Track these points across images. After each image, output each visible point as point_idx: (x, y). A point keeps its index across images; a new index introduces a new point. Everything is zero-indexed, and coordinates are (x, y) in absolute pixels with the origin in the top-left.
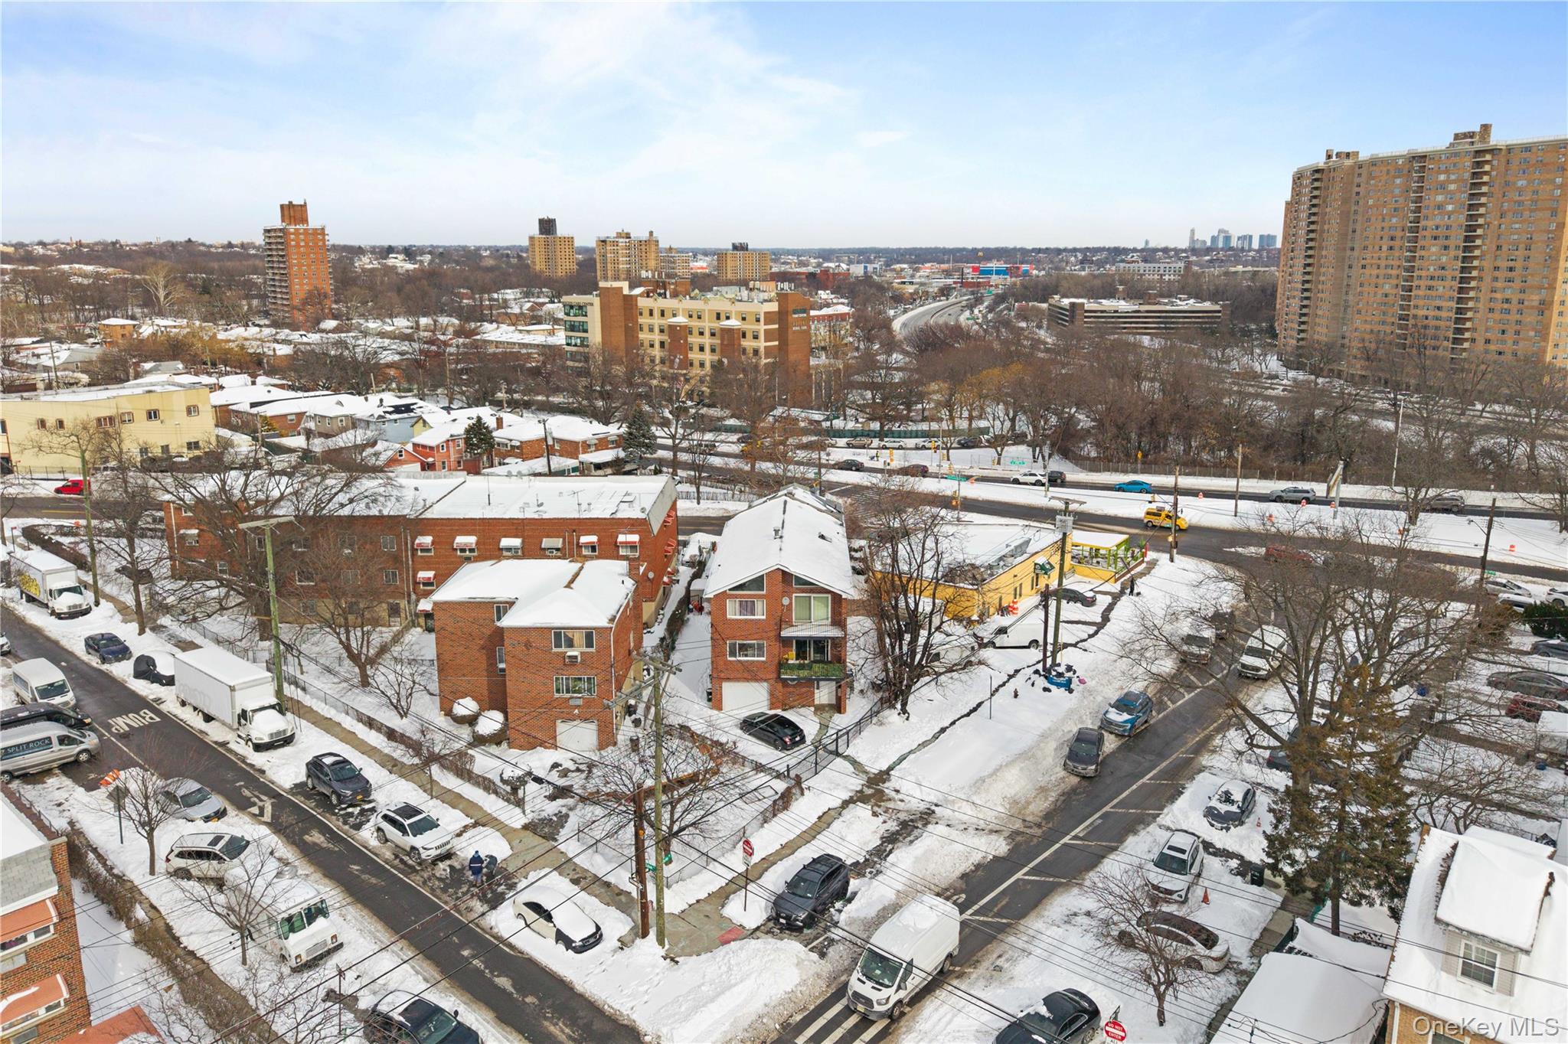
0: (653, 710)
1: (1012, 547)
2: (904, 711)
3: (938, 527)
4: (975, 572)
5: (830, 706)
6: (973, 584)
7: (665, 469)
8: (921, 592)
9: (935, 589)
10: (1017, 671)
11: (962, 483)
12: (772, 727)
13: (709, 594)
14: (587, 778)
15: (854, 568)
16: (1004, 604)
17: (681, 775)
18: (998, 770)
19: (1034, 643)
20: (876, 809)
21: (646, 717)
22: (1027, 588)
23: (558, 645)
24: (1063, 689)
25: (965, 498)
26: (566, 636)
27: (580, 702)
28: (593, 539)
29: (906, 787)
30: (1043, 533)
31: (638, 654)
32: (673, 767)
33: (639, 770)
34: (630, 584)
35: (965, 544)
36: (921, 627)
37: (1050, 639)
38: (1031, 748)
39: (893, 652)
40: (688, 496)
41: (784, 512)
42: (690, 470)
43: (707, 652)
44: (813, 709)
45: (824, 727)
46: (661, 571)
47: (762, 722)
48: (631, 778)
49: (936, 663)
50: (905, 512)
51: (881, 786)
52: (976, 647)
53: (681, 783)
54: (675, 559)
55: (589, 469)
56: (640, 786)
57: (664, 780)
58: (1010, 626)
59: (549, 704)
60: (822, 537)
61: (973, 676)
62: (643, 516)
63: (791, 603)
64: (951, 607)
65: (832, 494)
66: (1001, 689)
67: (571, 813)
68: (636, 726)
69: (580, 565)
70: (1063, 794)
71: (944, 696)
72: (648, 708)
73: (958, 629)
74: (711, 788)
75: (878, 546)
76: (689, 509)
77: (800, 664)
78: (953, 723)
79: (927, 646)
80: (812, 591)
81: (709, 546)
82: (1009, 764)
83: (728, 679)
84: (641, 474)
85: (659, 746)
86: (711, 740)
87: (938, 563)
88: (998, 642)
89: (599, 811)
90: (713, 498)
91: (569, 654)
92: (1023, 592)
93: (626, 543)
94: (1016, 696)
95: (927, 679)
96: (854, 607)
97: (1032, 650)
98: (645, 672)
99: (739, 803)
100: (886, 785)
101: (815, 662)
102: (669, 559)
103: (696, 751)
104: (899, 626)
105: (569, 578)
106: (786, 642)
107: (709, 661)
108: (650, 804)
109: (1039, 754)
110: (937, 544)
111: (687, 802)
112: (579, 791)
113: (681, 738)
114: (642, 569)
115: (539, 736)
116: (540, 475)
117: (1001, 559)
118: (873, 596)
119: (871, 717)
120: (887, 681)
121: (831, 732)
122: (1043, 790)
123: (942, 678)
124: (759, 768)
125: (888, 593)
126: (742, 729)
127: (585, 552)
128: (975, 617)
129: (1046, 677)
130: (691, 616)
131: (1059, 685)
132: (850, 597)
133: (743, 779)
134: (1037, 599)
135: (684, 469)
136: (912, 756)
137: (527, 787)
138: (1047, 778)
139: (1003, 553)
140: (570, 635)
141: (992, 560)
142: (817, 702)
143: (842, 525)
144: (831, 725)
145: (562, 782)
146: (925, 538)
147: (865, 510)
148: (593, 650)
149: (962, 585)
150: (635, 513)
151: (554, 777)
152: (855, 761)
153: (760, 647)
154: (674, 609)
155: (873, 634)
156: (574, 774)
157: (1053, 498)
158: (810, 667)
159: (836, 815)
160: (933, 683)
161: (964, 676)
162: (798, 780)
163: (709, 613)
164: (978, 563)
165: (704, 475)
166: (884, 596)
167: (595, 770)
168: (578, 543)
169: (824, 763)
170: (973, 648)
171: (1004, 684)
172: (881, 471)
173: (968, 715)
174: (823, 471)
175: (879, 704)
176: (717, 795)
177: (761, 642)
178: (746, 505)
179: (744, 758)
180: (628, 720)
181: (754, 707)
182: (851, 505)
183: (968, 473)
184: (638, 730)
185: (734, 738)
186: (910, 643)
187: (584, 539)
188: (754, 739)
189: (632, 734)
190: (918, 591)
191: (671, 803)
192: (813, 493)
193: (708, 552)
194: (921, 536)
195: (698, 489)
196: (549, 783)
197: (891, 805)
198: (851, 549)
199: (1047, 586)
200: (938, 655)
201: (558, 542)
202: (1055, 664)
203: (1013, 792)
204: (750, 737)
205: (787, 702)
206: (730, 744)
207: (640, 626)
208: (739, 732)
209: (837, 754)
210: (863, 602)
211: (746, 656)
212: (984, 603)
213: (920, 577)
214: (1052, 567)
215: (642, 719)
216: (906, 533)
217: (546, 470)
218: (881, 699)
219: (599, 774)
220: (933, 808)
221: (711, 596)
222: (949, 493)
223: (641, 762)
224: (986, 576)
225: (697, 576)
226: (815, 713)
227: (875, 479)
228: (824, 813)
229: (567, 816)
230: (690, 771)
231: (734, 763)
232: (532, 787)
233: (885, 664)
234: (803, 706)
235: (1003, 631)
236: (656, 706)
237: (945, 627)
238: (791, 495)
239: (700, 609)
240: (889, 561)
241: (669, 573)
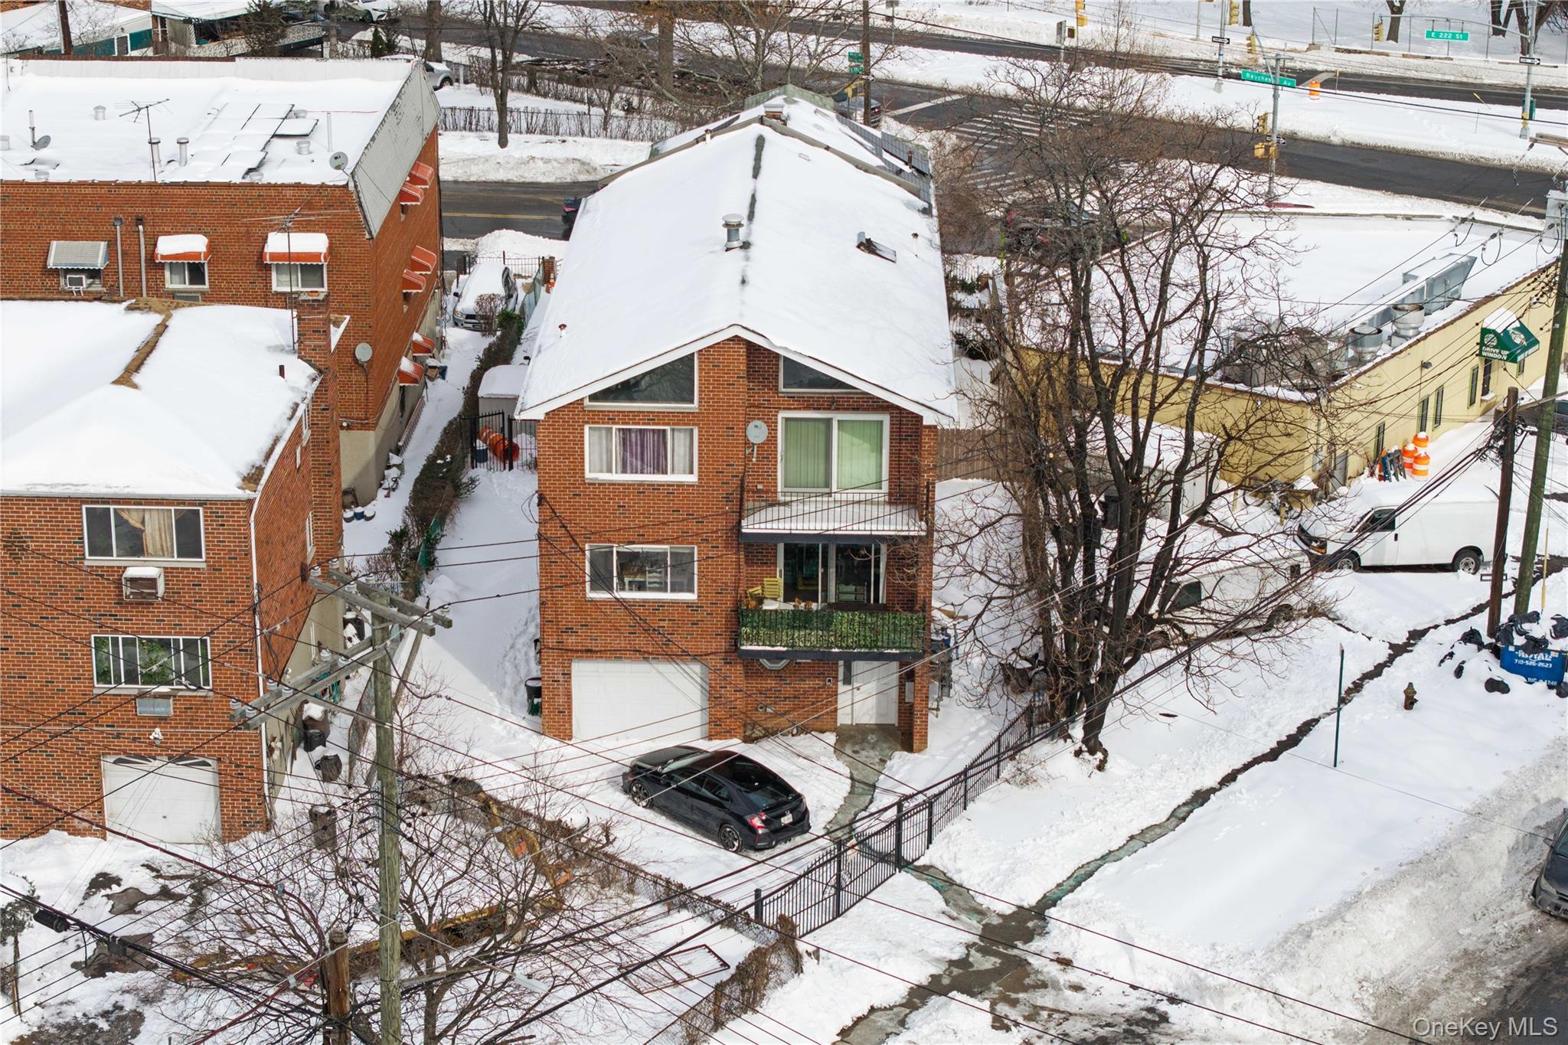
0: (371, 735)
1: (1420, 283)
2: (1091, 742)
3: (1209, 221)
4: (1311, 353)
5: (883, 730)
6: (1303, 389)
7: (403, 41)
8: (1153, 410)
9: (1195, 400)
10: (1416, 635)
11: (1285, 94)
12: (713, 787)
13: (534, 407)
14: (191, 917)
15: (960, 340)
16: (1391, 446)
17: (454, 912)
18: (1348, 906)
19: (1469, 555)
20: (1003, 1009)
21: (354, 753)
22: (1456, 401)
23: (100, 548)
24: (1542, 685)
25: (1292, 138)
26: (121, 522)
27: (167, 709)
28: (195, 244)
29: (1088, 950)
30: (1510, 241)
31: (327, 575)
32: (430, 890)
33: (337, 896)
34: (302, 376)
35: (1286, 271)
36: (1149, 509)
37: (1514, 545)
38: (1444, 847)
39: (1066, 581)
40: (470, 121)
41: (756, 172)
42: (478, 43)
43: (529, 574)
44: (831, 738)
45: (862, 787)
46: (393, 344)
47: (684, 772)
48: (313, 920)
49: (1189, 613)
50: (1117, 175)
51: (1021, 949)
52: (1305, 566)
53: (456, 933)
54: (432, 307)
55: (182, 40)
56: (338, 940)
57: (408, 926)
58: (1401, 509)
59: (79, 713)
60: (868, 246)
61: (1292, 648)
62: (338, 178)
63: (772, 439)
64: (1239, 453)
65: (900, 119)
66: (1369, 686)
67: (148, 1012)
68: (327, 778)
69: (156, 319)
70: (1527, 972)
71: (1207, 704)
72: (358, 730)
73: (1256, 517)
74: (539, 950)
75: (1035, 276)
76: (473, 160)
77: (795, 613)
78: (1230, 778)
79: (1165, 562)
80: (834, 404)
81: (533, 269)
82: (1383, 889)
83: (589, 653)
84: (335, 54)
85: (391, 832)
86: (540, 820)
87: (1206, 325)
88: (1370, 550)
89: (225, 1006)
90: (548, 128)
91: (132, 572)
92: (1446, 412)
93: (289, 256)
94: (1410, 702)
95: (1161, 655)
96: (959, 452)
97: (1463, 575)
98: (351, 630)
99: (617, 989)
100: (1036, 945)
101: (841, 606)
102: (413, 305)
103: (494, 848)
104: (1087, 505)
105: (127, 356)
106: (758, 549)
107: (534, 599)
108: (368, 988)
109: (1466, 863)
110: (1203, 269)
111: (471, 984)
112: (170, 952)
113: (455, 812)
114: (336, 334)
115: (55, 798)
116: (38, 53)
117: (1387, 316)
118: (1013, 421)
119: (999, 759)
120: (1047, 662)
121: (882, 800)
122: (1472, 960)
123: (1205, 654)
124: (675, 896)
125: (1055, 409)
126: (627, 790)
127: (173, 282)
128: (1306, 483)
129: (1496, 652)
130: (480, 472)
131: (1531, 674)
132: (946, 424)
133: (629, 926)
134: (1480, 431)
135: (460, 41)
136: (1109, 869)
137: (25, 937)
138: (1483, 929)
139: (1393, 299)
140: (134, 521)
141: (1361, 318)
142: (843, 719)
143: (926, 211)
144: (883, 782)
145: (121, 926)
146: (1171, 252)
147: (999, 169)
148: (199, 563)
149: (1271, 390)
150: (316, 171)
151: (98, 911)
152: (951, 882)
153: (682, 564)
154: (430, 449)
155: (1011, 527)
156: (152, 905)
157: (1541, 138)
158: (825, 621)
159: (891, 1027)
160: (1178, 667)
161: (1265, 650)
162: (787, 932)
163: (534, 465)
164: (1320, 326)
165: (518, 58)
166: (1047, 420)
167: (212, 895)
168: (151, 255)
169: (860, 887)
170: (1295, 570)
171: (1377, 671)
172: (1046, 53)
173: (1273, 755)
174: (875, 49)
175: (1022, 727)
176: (558, 968)
177: (683, 548)
178: (643, 149)
179: (633, 870)
180: (304, 762)
181: (665, 728)
182: (957, 151)
183: (1303, 62)
184: (332, 787)
185: (604, 816)
186: (1115, 556)
187: (169, 245)
188: (662, 820)
189: (313, 798)
190: (1144, 405)
191: (427, 987)
192: (844, 115)
193: (531, 289)
194: (1158, 245)
195: (501, 101)
196: (83, 927)
197: (1045, 999)
198: (953, 284)
199: (1513, 394)
200: (1195, 588)
201: (95, 254)
202: (1524, 615)
203: (1387, 966)
204: (650, 815)
205: (758, 716)
206: (595, 832)
207: (333, 498)
208: (621, 800)
209: (898, 861)
210: (984, 436)
211: (641, 587)
212: (1332, 443)
213: (1152, 363)
214: (1532, 341)
215: (344, 758)
216: (1118, 240)
217: (56, 40)
218: (1029, 711)
219: (223, 904)
220: (1164, 1007)
221: (539, 414)
222: (1245, 121)
223: (341, 874)
224: (1341, 365)
225: (497, 356)
226: (838, 750)
227: (1034, 76)
228: (859, 1020)
229: (138, 1018)
230: (479, 901)
231: (605, 884)
232: (36, 937)
233: (1044, 614)
234: (804, 730)
235: (1382, 521)
236: (380, 721)
237: (1219, 511)
238: (776, 120)
239: (508, 454)
240: (1064, 318)
241: (417, 347)
